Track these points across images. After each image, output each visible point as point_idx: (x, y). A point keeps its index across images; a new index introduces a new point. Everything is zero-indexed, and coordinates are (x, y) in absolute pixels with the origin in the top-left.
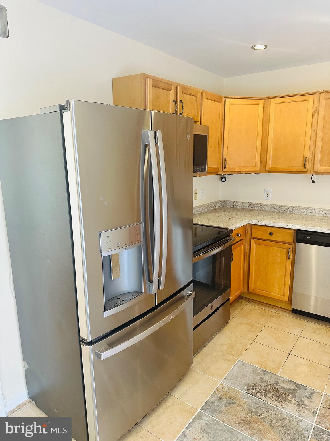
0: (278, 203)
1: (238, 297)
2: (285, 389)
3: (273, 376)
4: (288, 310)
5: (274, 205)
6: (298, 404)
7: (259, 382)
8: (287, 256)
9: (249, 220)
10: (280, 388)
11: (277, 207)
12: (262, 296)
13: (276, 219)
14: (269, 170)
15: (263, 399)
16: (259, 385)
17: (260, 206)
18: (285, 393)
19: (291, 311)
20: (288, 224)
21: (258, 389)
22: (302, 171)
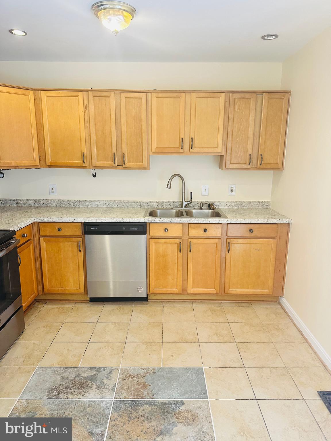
0: (65, 198)
1: (33, 301)
2: (86, 378)
3: (74, 370)
4: (86, 300)
5: (61, 201)
6: (98, 388)
7: (60, 382)
8: (78, 249)
9: (35, 218)
10: (81, 379)
11: (64, 202)
12: (58, 294)
13: (63, 214)
14: (49, 165)
15: (65, 397)
16: (60, 385)
17: (46, 202)
18: (86, 382)
19: (88, 300)
20: (75, 218)
21: (60, 389)
22: (82, 165)
